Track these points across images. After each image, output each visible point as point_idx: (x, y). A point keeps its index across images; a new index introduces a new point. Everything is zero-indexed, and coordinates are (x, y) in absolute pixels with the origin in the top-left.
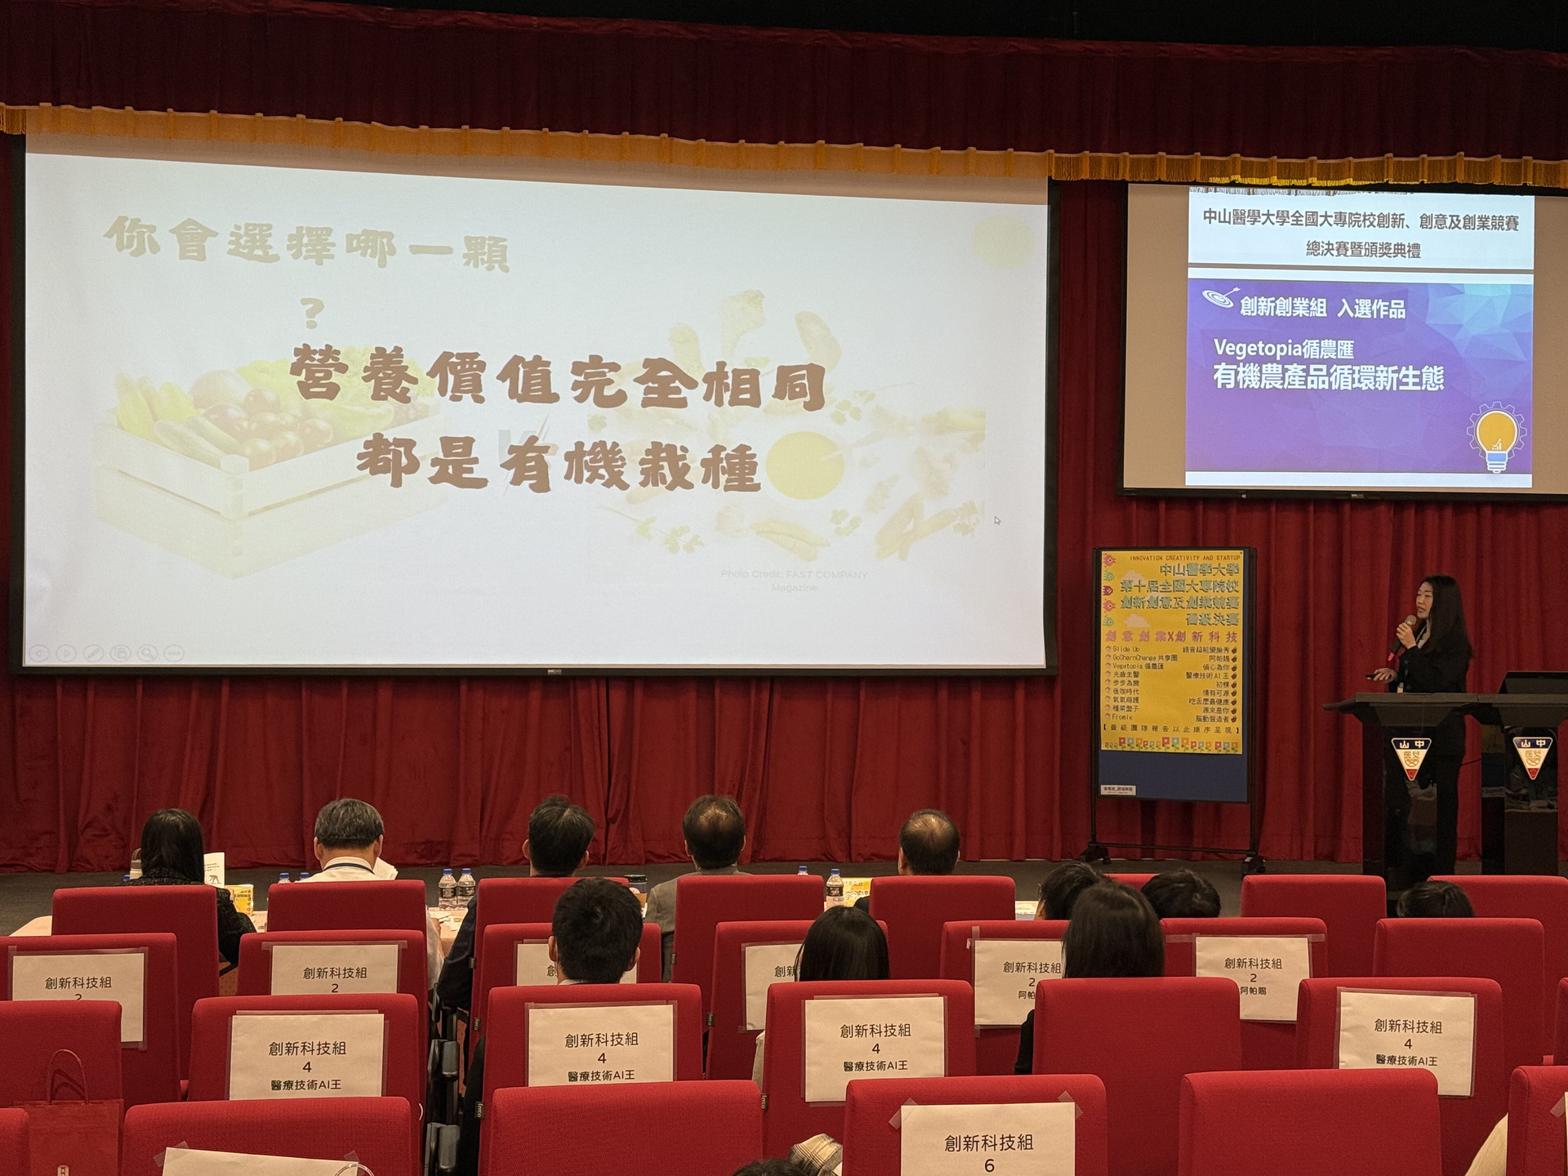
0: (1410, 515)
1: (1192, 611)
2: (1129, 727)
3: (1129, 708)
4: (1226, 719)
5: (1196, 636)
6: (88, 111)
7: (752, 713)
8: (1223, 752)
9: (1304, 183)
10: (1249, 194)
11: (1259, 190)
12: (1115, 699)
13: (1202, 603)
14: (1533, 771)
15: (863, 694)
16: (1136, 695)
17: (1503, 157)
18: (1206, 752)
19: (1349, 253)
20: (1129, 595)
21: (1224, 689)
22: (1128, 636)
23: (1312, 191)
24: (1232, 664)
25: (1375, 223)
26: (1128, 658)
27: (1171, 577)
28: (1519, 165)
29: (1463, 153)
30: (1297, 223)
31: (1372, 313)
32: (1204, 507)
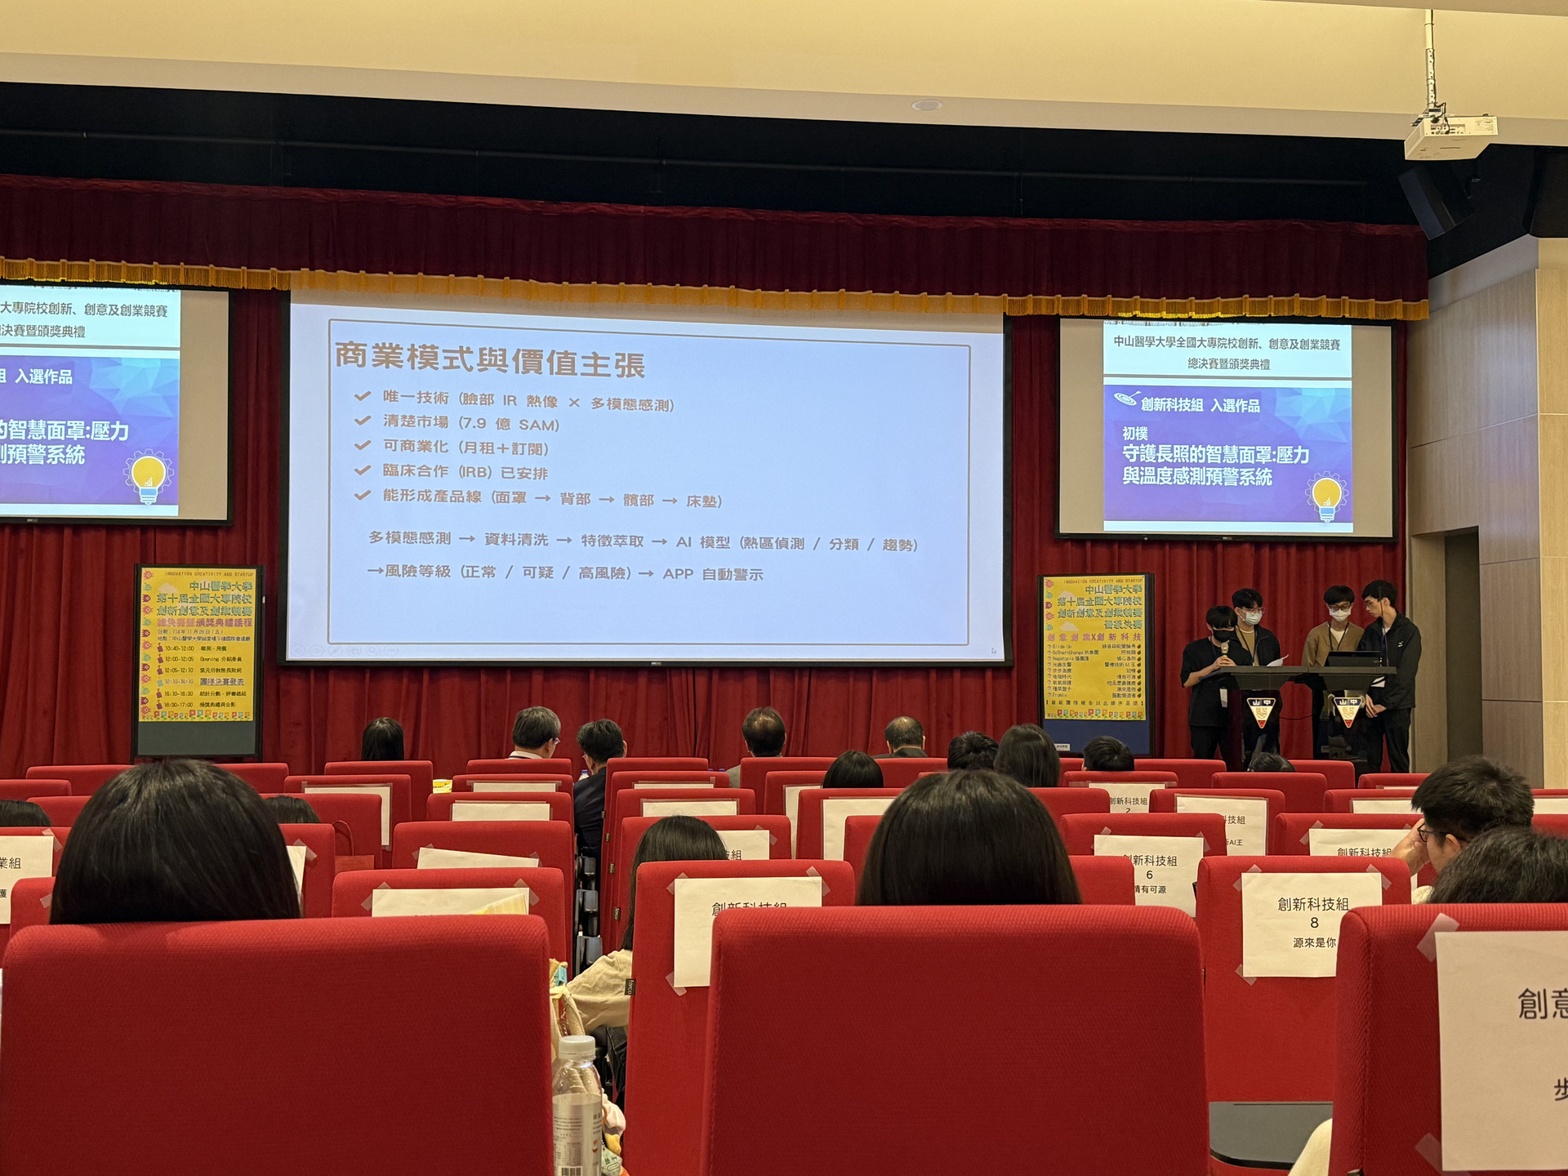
0: (1266, 551)
1: (1108, 619)
2: (1065, 703)
3: (1065, 689)
4: (1134, 695)
5: (1112, 637)
6: (334, 274)
7: (796, 693)
8: (1133, 719)
9: (1185, 316)
10: (1146, 325)
11: (1154, 322)
12: (1055, 682)
13: (1116, 613)
14: (1349, 721)
15: (875, 679)
16: (1069, 679)
17: (1327, 297)
18: (1119, 719)
19: (1219, 366)
20: (1063, 608)
21: (1132, 674)
22: (1063, 637)
23: (1191, 323)
24: (1137, 656)
25: (1237, 345)
26: (1063, 653)
27: (1093, 595)
28: (1339, 302)
29: (1298, 294)
30: (1181, 345)
31: (1236, 408)
32: (1119, 548)
